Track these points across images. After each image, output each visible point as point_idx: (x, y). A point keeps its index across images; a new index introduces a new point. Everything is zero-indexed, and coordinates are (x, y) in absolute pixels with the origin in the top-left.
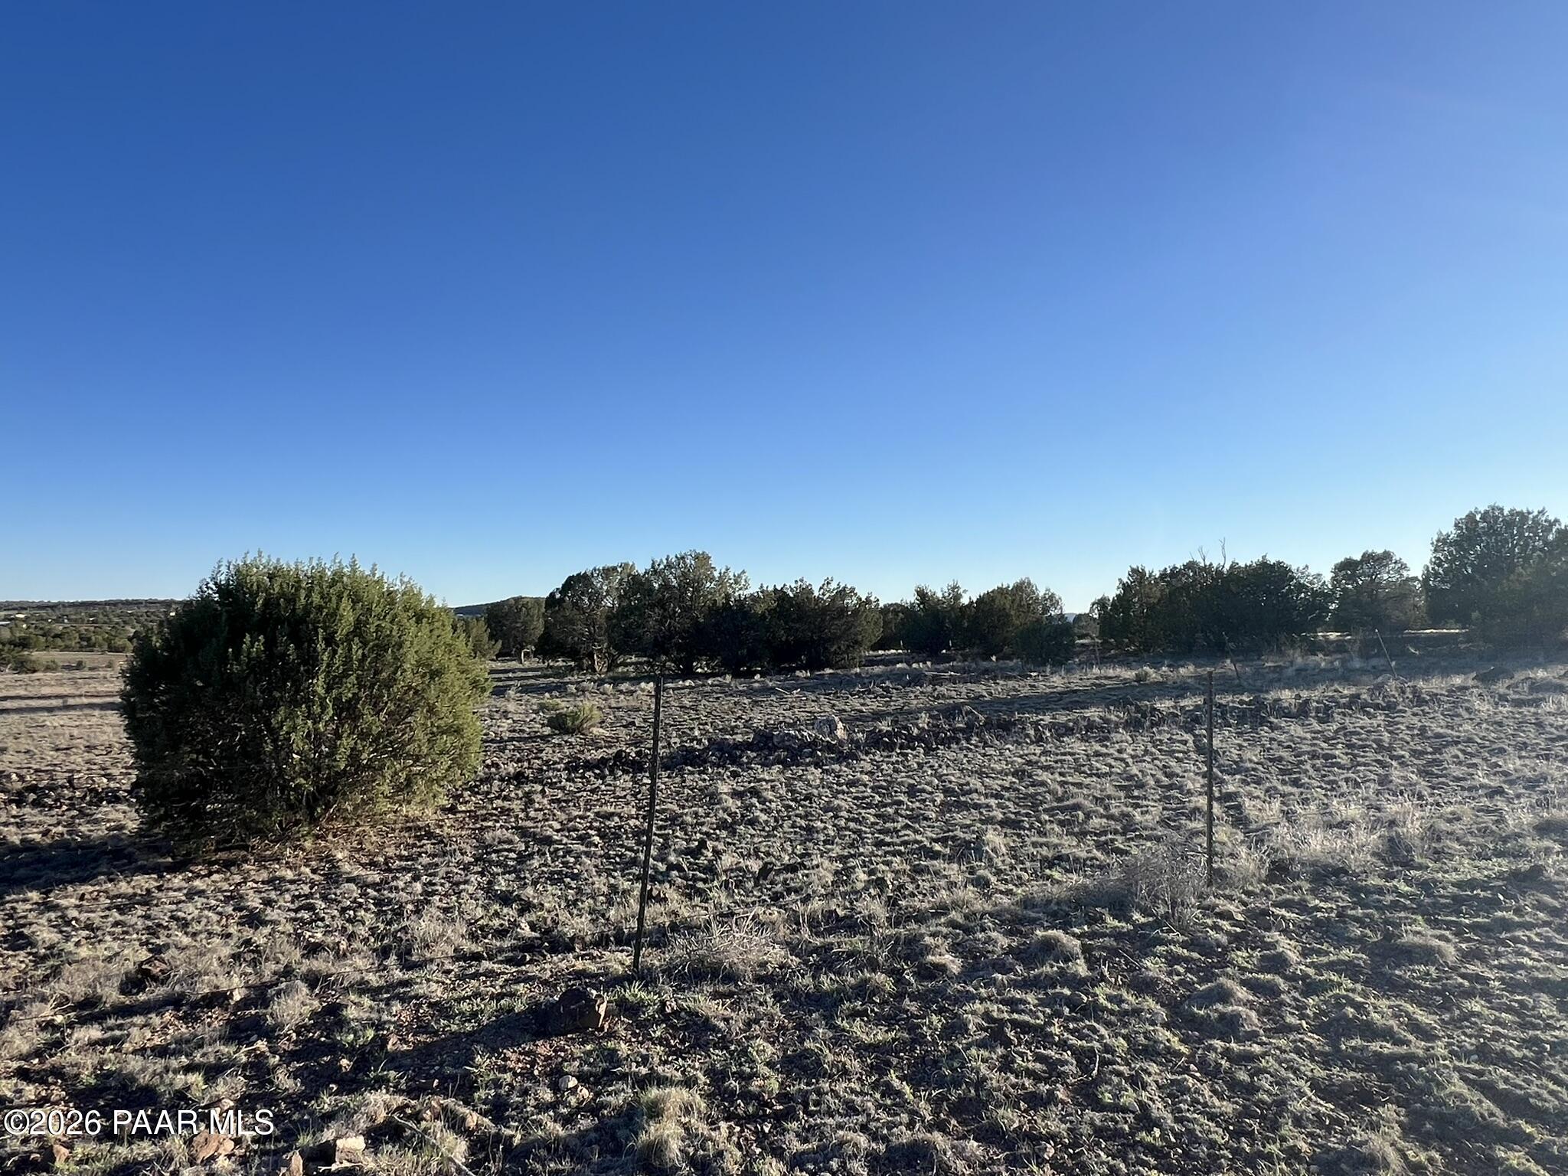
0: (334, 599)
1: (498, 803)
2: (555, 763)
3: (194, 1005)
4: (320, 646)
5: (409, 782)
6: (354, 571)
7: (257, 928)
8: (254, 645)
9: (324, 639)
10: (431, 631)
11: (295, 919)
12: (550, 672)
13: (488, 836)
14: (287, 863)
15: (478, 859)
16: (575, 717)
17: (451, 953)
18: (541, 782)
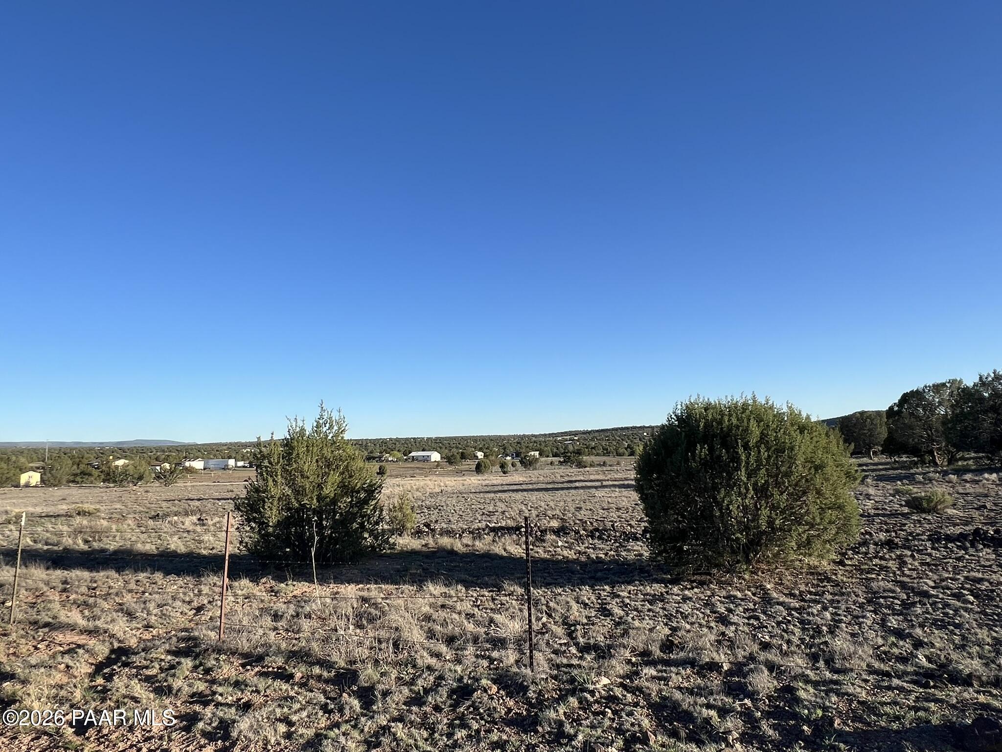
0: (745, 420)
1: (876, 561)
2: (918, 535)
3: (702, 667)
4: (741, 450)
5: (809, 542)
6: (755, 401)
7: (726, 626)
8: (702, 451)
9: (742, 446)
10: (811, 438)
11: (749, 624)
12: (897, 465)
13: (874, 585)
14: (737, 587)
15: (869, 601)
16: (929, 500)
17: (865, 668)
18: (909, 548)
